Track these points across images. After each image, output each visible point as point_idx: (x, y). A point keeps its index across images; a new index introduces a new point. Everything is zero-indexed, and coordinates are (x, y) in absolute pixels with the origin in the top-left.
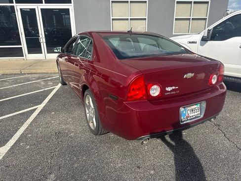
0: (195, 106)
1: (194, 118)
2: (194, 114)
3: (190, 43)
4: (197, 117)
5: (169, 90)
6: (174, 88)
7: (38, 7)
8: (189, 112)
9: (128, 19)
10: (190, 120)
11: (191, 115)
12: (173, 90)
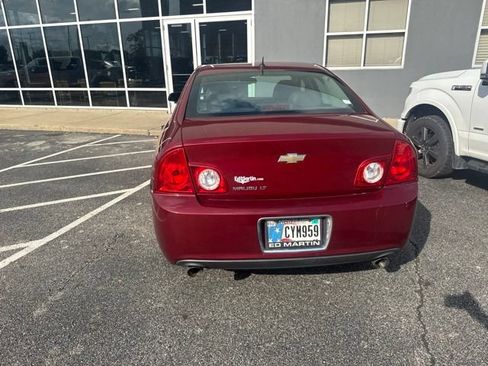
0: (307, 223)
1: (302, 247)
2: (302, 239)
3: (456, 89)
4: (310, 246)
5: (243, 182)
6: (253, 179)
7: (194, 21)
8: (289, 232)
9: (361, 36)
10: (289, 248)
11: (295, 239)
12: (251, 183)
